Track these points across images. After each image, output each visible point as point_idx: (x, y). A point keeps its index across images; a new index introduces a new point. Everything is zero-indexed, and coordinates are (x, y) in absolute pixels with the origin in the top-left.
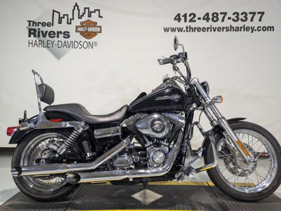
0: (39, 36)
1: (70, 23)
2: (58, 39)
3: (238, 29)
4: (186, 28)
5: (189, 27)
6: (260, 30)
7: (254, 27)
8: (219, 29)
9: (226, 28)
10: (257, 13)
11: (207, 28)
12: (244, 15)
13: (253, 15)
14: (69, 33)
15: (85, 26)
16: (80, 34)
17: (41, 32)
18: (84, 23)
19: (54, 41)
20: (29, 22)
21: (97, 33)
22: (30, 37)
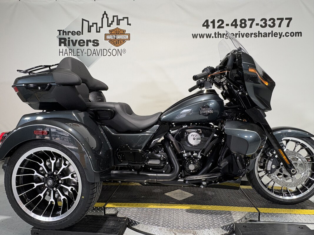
0: (69, 45)
1: (99, 32)
2: (88, 48)
3: (266, 35)
4: (214, 34)
5: (217, 33)
6: (288, 36)
7: (282, 33)
8: (248, 35)
9: (254, 34)
10: (284, 19)
11: (236, 34)
12: (272, 21)
13: (281, 20)
14: (98, 41)
15: (114, 34)
16: (109, 42)
17: (71, 41)
18: (113, 31)
19: (84, 49)
20: (60, 31)
21: (126, 41)
22: (61, 46)
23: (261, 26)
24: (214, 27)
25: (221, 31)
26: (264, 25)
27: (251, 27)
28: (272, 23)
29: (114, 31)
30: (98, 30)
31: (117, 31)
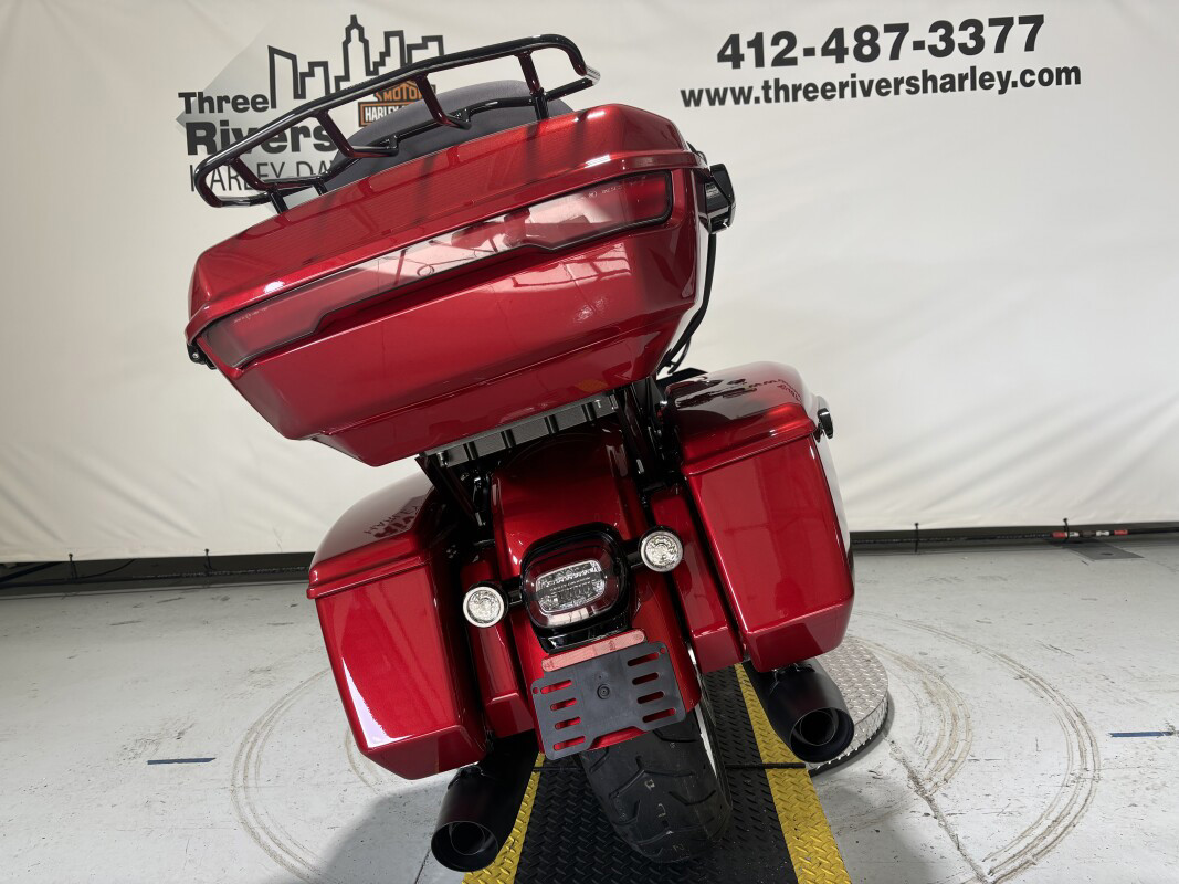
2: (298, 157)
3: (950, 83)
4: (763, 88)
5: (772, 83)
6: (1032, 83)
7: (1009, 73)
8: (884, 87)
9: (909, 83)
10: (1016, 21)
11: (841, 83)
12: (972, 30)
13: (1002, 27)
15: (393, 101)
17: (231, 132)
19: (283, 164)
20: (186, 96)
22: (196, 154)
23: (934, 50)
24: (760, 62)
25: (788, 76)
26: (941, 46)
27: (895, 55)
28: (972, 36)
29: (392, 89)
30: (333, 91)
31: (402, 89)
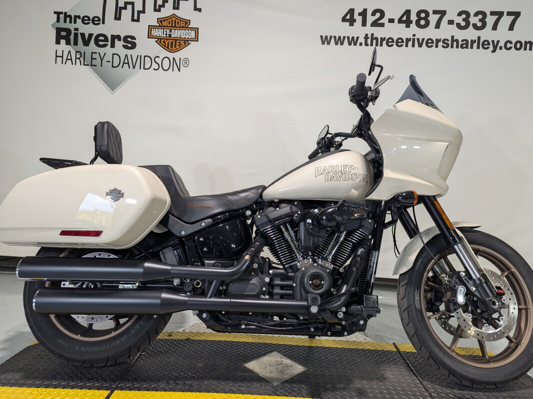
0: (76, 43)
1: (138, 20)
2: (113, 51)
3: (466, 44)
4: (365, 38)
5: (369, 36)
6: (511, 48)
7: (498, 42)
8: (430, 43)
9: (443, 42)
10: (505, 14)
11: (407, 39)
12: (480, 16)
13: (497, 17)
14: (133, 38)
15: (167, 27)
16: (156, 41)
17: (79, 35)
18: (164, 21)
19: (105, 54)
20: (58, 14)
21: (189, 42)
22: (59, 44)
23: (459, 26)
24: (364, 24)
25: (379, 32)
26: (463, 24)
27: (438, 26)
28: (480, 20)
29: (167, 20)
30: (136, 18)
31: (172, 21)
